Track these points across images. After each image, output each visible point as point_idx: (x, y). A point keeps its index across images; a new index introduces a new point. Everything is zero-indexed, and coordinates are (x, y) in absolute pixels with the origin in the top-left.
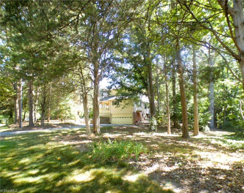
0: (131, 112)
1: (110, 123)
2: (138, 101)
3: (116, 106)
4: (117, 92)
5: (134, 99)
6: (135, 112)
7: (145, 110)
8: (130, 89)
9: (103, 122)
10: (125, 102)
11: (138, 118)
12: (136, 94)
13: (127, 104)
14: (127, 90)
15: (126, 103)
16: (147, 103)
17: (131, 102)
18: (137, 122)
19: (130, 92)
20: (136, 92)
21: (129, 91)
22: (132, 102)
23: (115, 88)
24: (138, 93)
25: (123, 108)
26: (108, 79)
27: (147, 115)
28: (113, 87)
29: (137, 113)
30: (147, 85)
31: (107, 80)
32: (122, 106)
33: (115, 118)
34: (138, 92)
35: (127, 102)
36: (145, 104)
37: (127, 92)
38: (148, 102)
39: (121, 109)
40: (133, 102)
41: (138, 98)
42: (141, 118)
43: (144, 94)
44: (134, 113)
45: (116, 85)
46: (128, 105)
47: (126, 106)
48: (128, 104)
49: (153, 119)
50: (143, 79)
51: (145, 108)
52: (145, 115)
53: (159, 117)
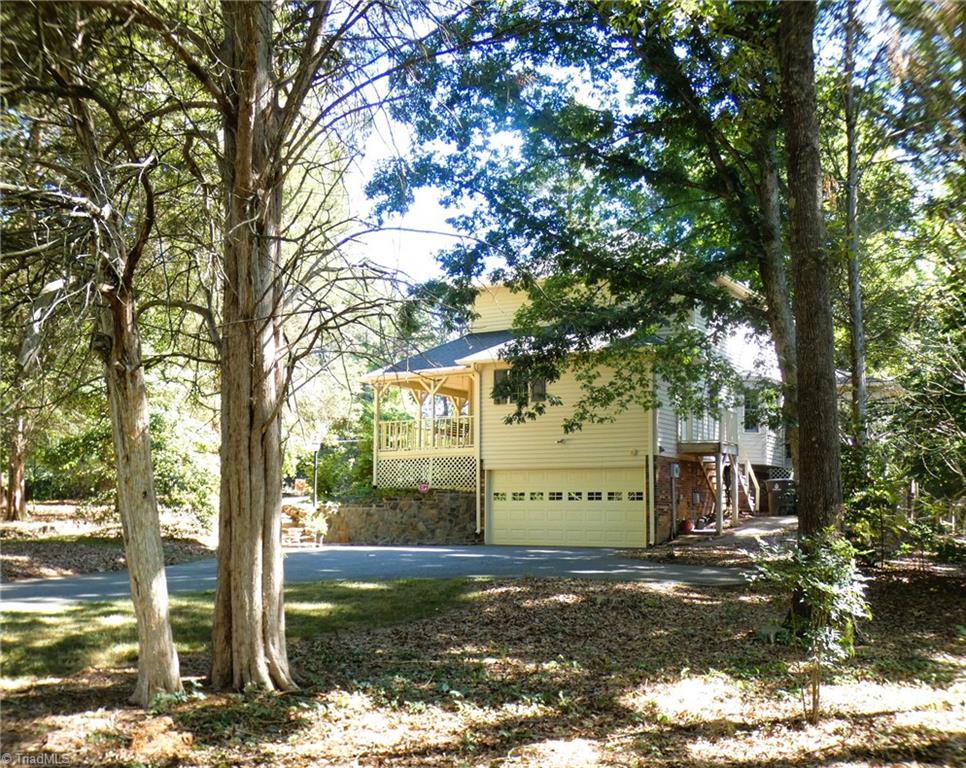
0: (636, 453)
1: (477, 540)
2: (693, 372)
3: (510, 408)
4: (523, 300)
5: (660, 353)
6: (670, 453)
7: (745, 438)
8: (625, 276)
9: (421, 527)
10: (591, 378)
11: (692, 504)
12: (672, 309)
13: (604, 397)
14: (604, 285)
15: (597, 383)
16: (765, 383)
17: (636, 377)
18: (683, 528)
19: (622, 299)
20: (677, 299)
21: (613, 290)
22: (642, 382)
23: (510, 271)
24: (691, 305)
25: (569, 427)
26: (456, 193)
27: (761, 472)
28: (494, 262)
29: (683, 464)
30: (770, 236)
31: (446, 203)
32: (568, 412)
33: (518, 496)
34: (691, 295)
35: (605, 376)
36: (750, 396)
37: (604, 295)
38: (776, 375)
39: (561, 434)
40: (649, 375)
41: (692, 345)
42: (715, 498)
43: (738, 317)
44: (661, 463)
45: (513, 243)
46: (614, 405)
47: (600, 411)
48: (609, 398)
49: (823, 553)
50: (738, 188)
51: (751, 423)
52: (744, 480)
53: (859, 495)
